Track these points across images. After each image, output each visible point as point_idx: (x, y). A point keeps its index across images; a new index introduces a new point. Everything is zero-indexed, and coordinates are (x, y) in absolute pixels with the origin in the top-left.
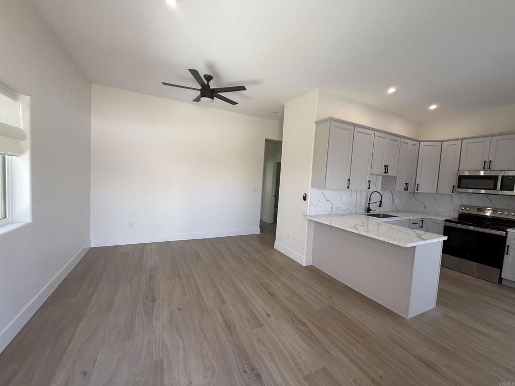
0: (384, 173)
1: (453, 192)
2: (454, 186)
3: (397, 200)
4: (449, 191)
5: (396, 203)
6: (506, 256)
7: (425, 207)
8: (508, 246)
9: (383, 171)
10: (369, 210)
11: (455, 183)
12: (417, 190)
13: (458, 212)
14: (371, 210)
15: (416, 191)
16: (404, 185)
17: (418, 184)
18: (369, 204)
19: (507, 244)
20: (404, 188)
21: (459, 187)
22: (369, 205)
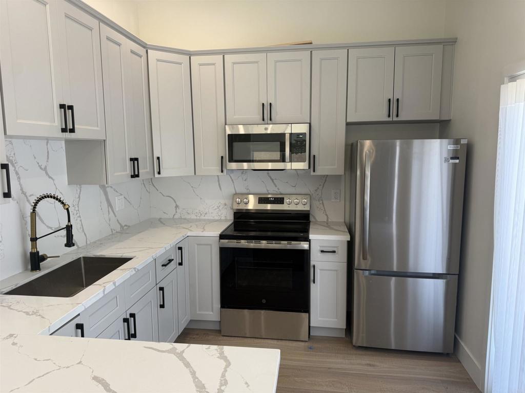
0: (64, 130)
1: (222, 171)
2: (222, 157)
3: (118, 203)
4: (215, 169)
5: (117, 209)
6: (312, 285)
7: (177, 207)
8: (314, 266)
9: (58, 123)
10: (35, 260)
11: (223, 150)
12: (159, 173)
13: (232, 209)
14: (43, 258)
15: (157, 175)
16: (128, 164)
17: (158, 158)
18: (34, 239)
19: (312, 263)
20: (129, 171)
21: (231, 160)
22: (34, 246)
